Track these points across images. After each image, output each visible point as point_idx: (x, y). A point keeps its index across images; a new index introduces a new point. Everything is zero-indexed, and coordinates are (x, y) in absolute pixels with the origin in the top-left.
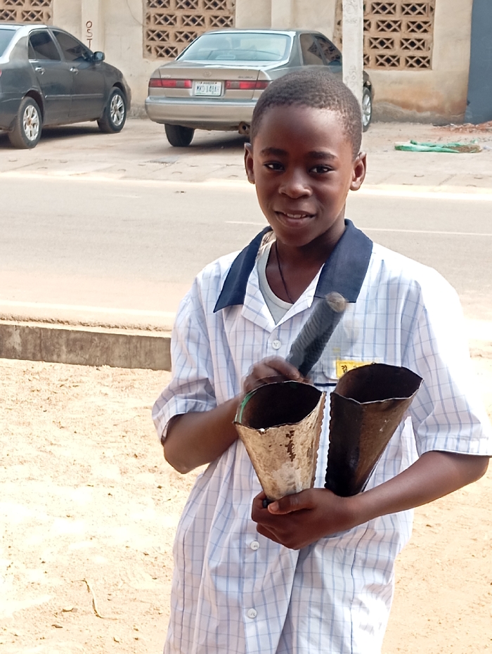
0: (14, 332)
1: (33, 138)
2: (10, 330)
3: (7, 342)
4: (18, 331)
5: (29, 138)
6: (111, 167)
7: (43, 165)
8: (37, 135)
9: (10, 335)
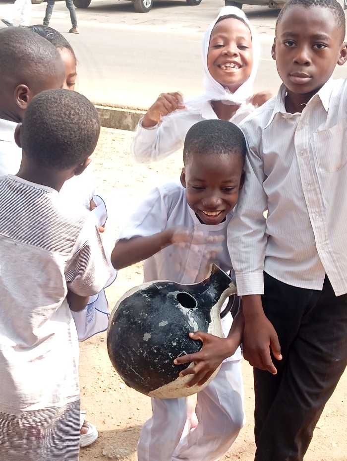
0: (128, 116)
1: (148, 7)
2: (126, 115)
3: (124, 121)
4: (131, 115)
5: (145, 6)
6: (191, 25)
7: (152, 22)
8: (150, 4)
9: (126, 117)
